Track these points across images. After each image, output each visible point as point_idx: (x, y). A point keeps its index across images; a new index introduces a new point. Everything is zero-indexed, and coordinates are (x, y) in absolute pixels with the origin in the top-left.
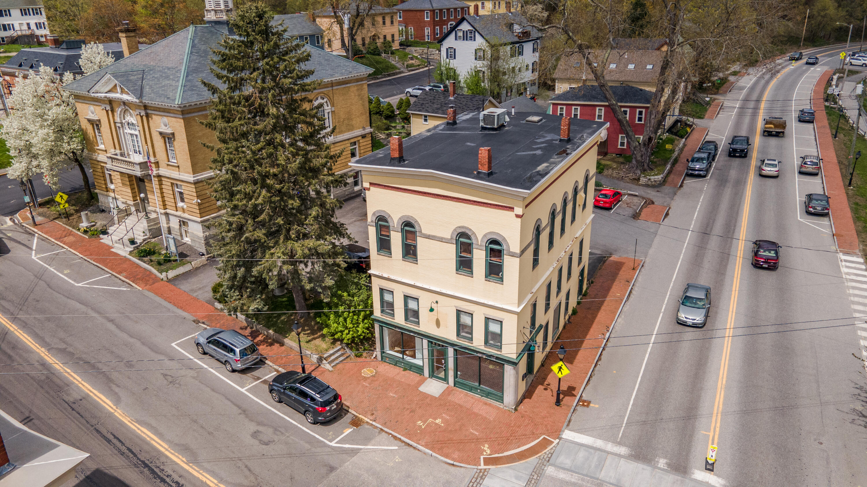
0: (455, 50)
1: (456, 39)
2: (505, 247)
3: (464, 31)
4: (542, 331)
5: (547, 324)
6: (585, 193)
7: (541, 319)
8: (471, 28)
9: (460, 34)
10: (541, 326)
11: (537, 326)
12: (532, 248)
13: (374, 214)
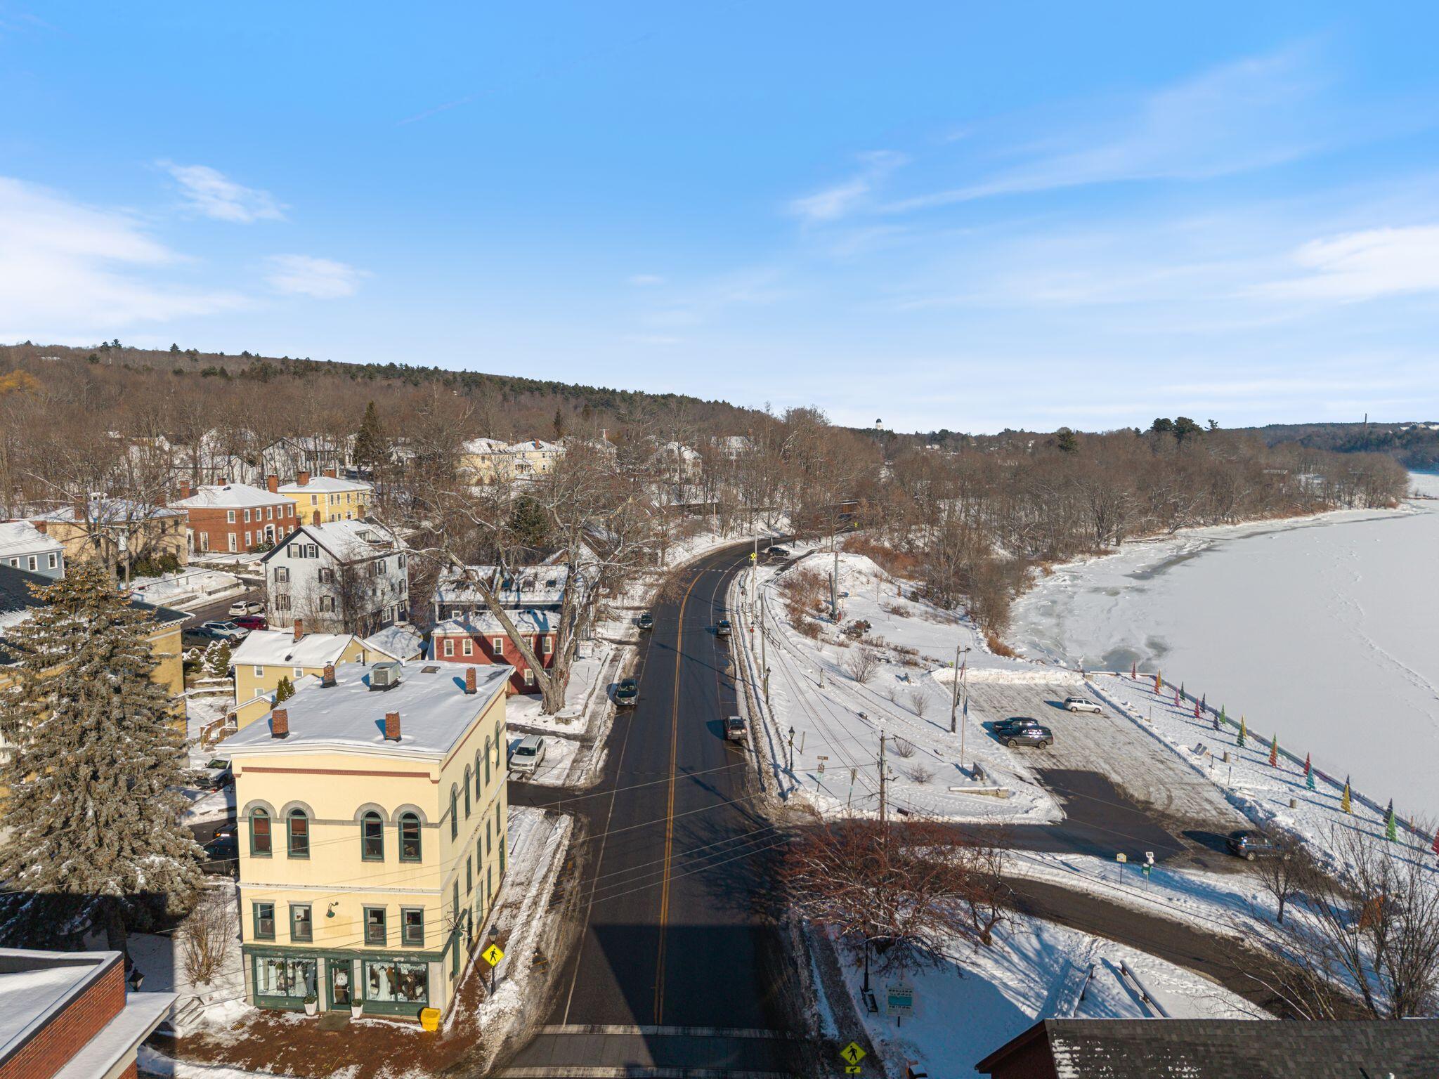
0: (288, 570)
1: (289, 556)
2: (421, 819)
3: (300, 547)
4: (466, 917)
5: (471, 909)
6: (498, 748)
7: (464, 903)
8: (312, 542)
9: (295, 549)
10: (465, 911)
11: (460, 911)
12: (449, 817)
13: (246, 807)
